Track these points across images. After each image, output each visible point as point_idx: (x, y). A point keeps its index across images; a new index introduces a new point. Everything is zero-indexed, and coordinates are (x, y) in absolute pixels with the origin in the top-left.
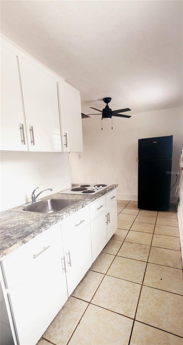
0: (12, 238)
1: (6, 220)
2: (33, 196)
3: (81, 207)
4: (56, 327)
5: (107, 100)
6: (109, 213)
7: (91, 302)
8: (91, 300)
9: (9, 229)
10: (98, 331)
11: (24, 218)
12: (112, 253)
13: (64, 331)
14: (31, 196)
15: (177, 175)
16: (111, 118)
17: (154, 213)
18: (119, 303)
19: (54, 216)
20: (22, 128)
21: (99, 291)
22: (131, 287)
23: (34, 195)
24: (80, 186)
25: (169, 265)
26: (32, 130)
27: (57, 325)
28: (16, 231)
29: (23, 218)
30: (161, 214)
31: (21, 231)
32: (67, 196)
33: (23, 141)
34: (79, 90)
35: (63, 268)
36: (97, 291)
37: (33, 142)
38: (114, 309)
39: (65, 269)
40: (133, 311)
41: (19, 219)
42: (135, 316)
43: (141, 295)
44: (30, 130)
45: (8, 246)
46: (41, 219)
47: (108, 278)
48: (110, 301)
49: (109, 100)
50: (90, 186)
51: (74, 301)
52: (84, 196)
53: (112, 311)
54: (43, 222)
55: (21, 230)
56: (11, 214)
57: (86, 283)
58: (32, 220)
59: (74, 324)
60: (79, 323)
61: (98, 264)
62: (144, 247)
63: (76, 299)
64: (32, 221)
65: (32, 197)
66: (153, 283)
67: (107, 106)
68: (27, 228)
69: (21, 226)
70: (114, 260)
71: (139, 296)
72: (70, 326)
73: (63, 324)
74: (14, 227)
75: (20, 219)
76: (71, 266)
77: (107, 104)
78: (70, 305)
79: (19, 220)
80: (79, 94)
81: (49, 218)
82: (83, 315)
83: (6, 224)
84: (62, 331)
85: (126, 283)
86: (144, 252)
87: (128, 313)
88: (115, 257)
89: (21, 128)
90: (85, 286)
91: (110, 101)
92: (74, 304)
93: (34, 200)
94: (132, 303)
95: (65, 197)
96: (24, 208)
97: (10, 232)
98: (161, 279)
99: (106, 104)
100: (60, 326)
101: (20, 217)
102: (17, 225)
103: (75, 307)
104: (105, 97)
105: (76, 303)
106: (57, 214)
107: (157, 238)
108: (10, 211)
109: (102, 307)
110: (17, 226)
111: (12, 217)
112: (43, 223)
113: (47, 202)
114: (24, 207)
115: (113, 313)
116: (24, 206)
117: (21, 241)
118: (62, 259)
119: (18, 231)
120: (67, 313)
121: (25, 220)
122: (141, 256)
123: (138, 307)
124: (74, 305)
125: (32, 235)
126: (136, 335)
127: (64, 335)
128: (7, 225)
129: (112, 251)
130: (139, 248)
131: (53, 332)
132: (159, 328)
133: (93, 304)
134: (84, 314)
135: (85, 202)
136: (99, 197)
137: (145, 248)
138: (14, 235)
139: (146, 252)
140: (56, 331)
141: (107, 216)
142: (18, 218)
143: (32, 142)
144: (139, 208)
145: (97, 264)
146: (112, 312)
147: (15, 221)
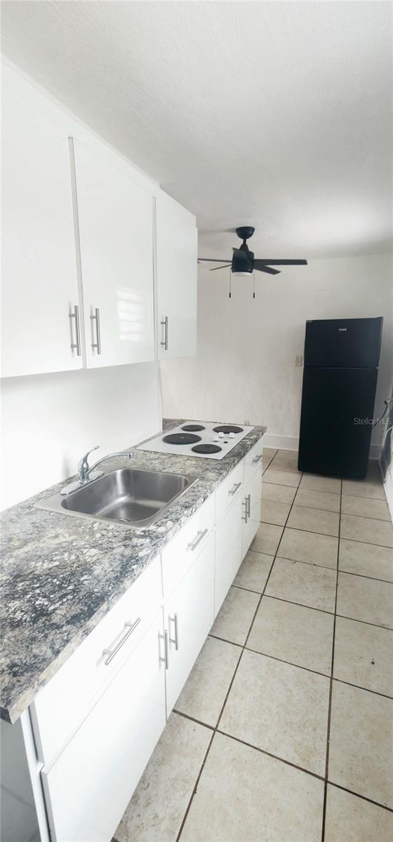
0: (56, 619)
1: (25, 543)
2: (85, 466)
3: (203, 500)
4: (139, 805)
5: (245, 232)
6: (249, 496)
7: (217, 726)
8: (218, 722)
9: (38, 578)
10: (242, 816)
11: (72, 538)
12: (252, 586)
13: (160, 817)
14: (80, 467)
15: (386, 402)
16: (251, 272)
17: (333, 484)
18: (286, 732)
19: (144, 532)
20: (74, 315)
21: (235, 694)
22: (306, 685)
23: (87, 464)
24: (184, 429)
25: (384, 623)
26: (95, 317)
27: (141, 796)
28: (60, 587)
29: (67, 535)
30: (349, 485)
31: (74, 591)
32: (160, 461)
33: (76, 347)
34: (195, 215)
35: (160, 658)
36: (228, 694)
37: (97, 346)
38: (276, 750)
39: (166, 660)
40: (319, 753)
41: (57, 541)
42: (327, 769)
43: (332, 706)
44: (92, 317)
45: (49, 653)
46: (115, 545)
47: (251, 657)
48: (263, 725)
49: (251, 233)
50: (204, 428)
51: (178, 725)
52: (200, 463)
53: (270, 755)
54: (122, 555)
55: (71, 587)
56: (35, 520)
57: (201, 671)
58: (94, 547)
59: (182, 793)
60: (195, 792)
61: (225, 616)
62: (322, 574)
63: (183, 718)
64: (94, 551)
65: (83, 468)
66: (355, 673)
67: (244, 246)
68: (85, 577)
69: (69, 569)
70: (258, 606)
71: (328, 710)
72: (173, 801)
73: (157, 795)
74: (50, 574)
75: (61, 539)
76: (177, 649)
77: (245, 242)
78: (169, 736)
79: (60, 544)
80: (195, 223)
81: (135, 541)
82: (203, 765)
83: (28, 560)
84: (156, 816)
85: (294, 671)
86: (324, 587)
87: (308, 761)
88: (261, 598)
89: (71, 316)
90: (200, 680)
91: (251, 235)
92: (178, 732)
93: (86, 475)
94: (315, 730)
95: (154, 462)
96: (63, 497)
97: (43, 590)
98: (373, 663)
99: (241, 241)
100: (150, 801)
101: (60, 531)
102: (57, 563)
103: (182, 743)
104: (241, 226)
105: (182, 729)
106: (152, 527)
107: (347, 549)
108: (29, 507)
109: (247, 742)
110: (57, 566)
111: (39, 530)
112: (125, 560)
113: (114, 477)
114: (64, 495)
115: (274, 759)
116: (62, 492)
117: (81, 633)
118: (159, 636)
119: (65, 588)
120: (163, 759)
121: (74, 544)
122: (320, 598)
123: (330, 742)
124: (178, 736)
125: (104, 607)
126: (336, 826)
127: (163, 827)
128: (32, 561)
129: (252, 581)
130: (312, 573)
131: (132, 817)
132: (388, 807)
133: (223, 734)
134: (204, 762)
135: (208, 483)
136: (235, 465)
137: (325, 576)
138: (57, 605)
139: (329, 587)
140: (141, 815)
141: (246, 504)
142: (56, 536)
143: (93, 346)
144: (299, 470)
145: (222, 617)
146: (270, 757)
147: (48, 548)
